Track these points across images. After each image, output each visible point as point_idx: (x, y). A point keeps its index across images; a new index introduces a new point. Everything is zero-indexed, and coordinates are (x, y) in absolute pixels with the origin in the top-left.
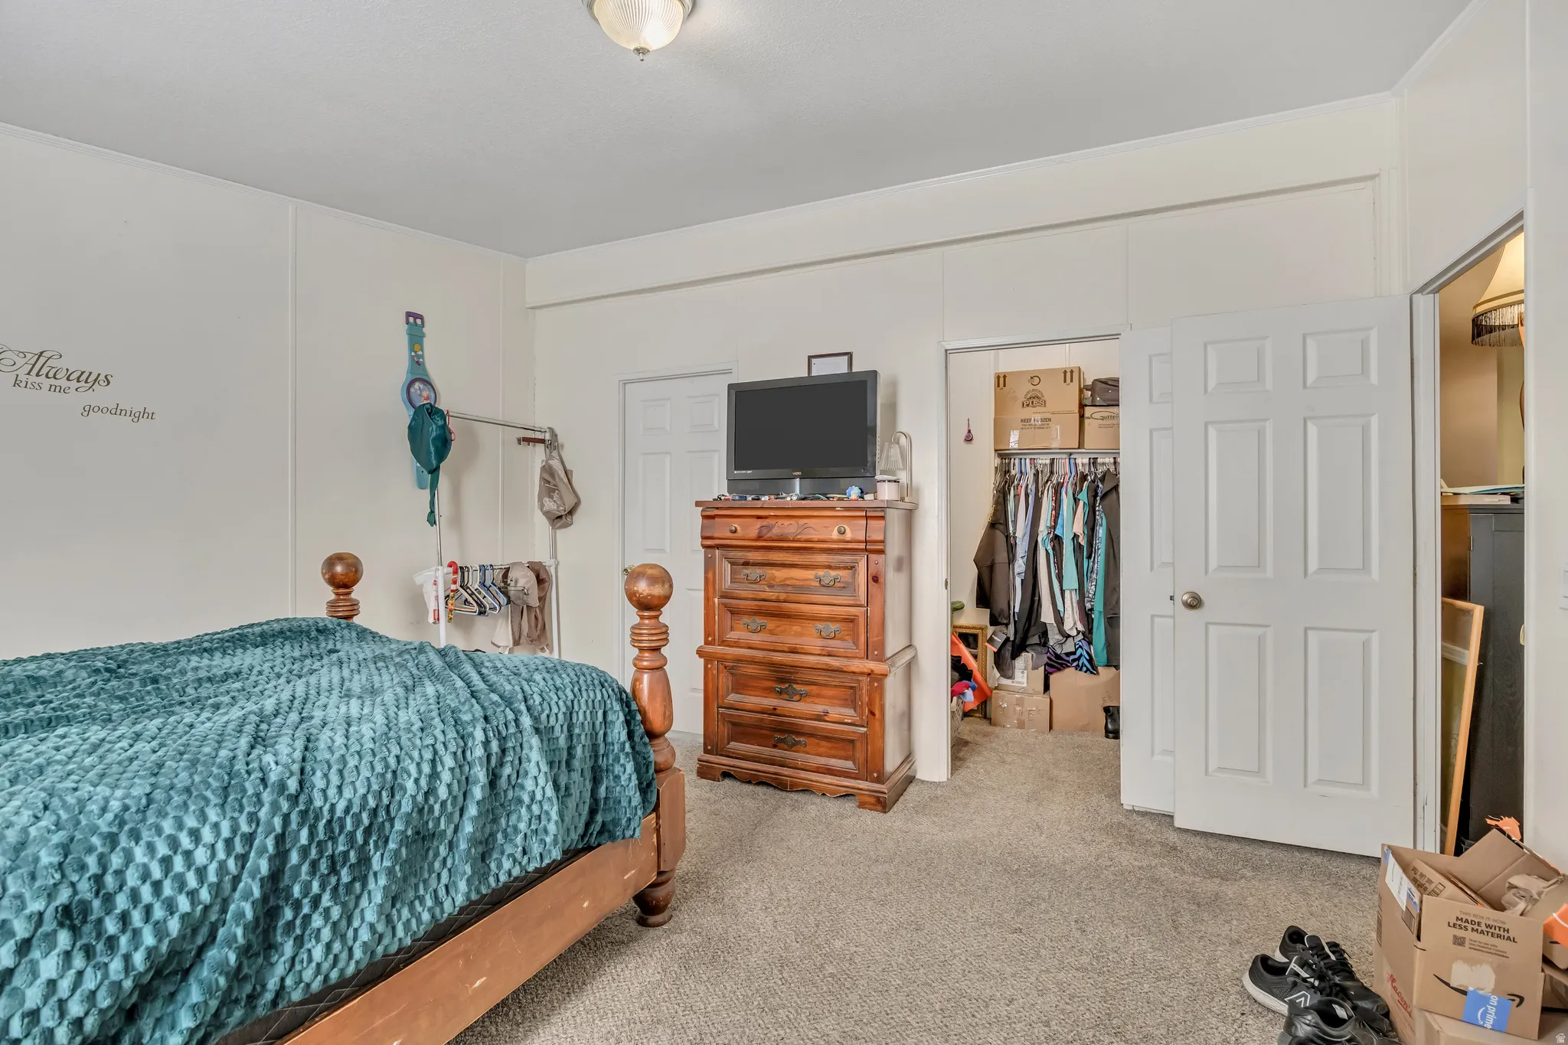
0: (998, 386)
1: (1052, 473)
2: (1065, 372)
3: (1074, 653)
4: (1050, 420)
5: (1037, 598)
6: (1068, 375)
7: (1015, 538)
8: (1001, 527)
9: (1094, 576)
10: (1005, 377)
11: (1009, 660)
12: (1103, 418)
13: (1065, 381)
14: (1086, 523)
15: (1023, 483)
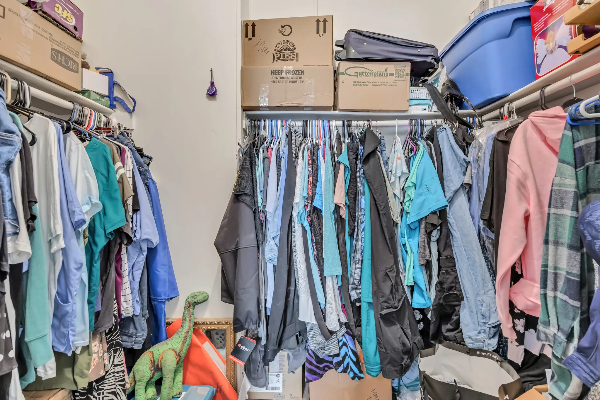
0: (247, 36)
1: (305, 136)
2: (318, 21)
3: (338, 355)
4: (303, 73)
5: (292, 288)
6: (321, 24)
7: (265, 212)
8: (248, 199)
9: (358, 256)
10: (253, 25)
11: (261, 365)
12: (358, 75)
13: (318, 32)
14: (347, 194)
15: (275, 146)
